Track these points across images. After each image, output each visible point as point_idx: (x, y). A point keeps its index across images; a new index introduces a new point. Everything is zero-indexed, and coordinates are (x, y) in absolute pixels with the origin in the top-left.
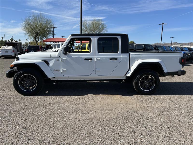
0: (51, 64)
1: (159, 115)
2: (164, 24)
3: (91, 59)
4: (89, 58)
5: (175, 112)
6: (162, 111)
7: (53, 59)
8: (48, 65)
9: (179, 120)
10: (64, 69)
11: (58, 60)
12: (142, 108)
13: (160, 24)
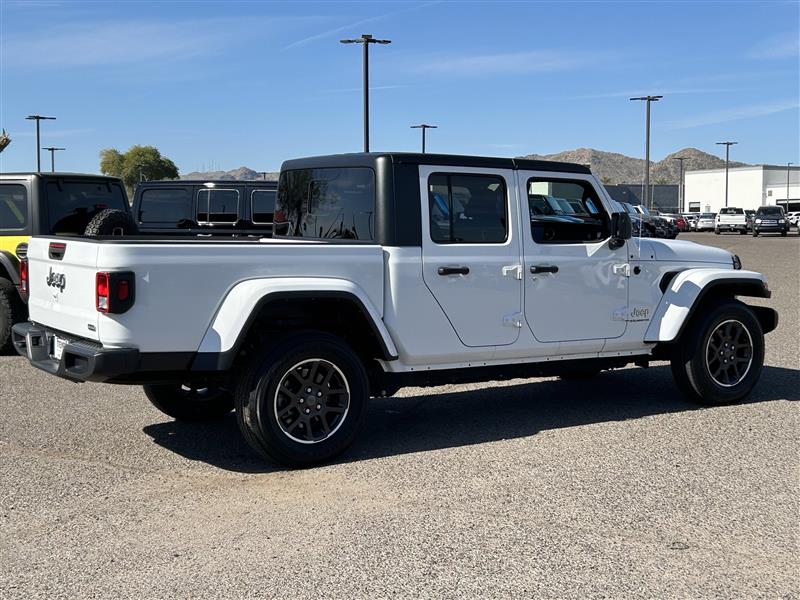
1: (494, 513)
2: (374, 41)
5: (551, 496)
6: (501, 500)
9: (574, 517)
12: (414, 504)
13: (350, 41)
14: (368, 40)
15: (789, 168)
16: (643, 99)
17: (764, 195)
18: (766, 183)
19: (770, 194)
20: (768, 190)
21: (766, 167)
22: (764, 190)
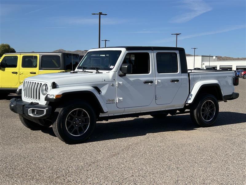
0: (104, 91)
3: (152, 82)
4: (149, 80)
7: (107, 84)
8: (100, 94)
10: (120, 98)
11: (113, 85)
13: (95, 14)
14: (101, 14)
15: (210, 56)
16: (175, 34)
17: (202, 64)
18: (202, 61)
19: (204, 64)
20: (203, 63)
21: (202, 56)
22: (202, 63)
